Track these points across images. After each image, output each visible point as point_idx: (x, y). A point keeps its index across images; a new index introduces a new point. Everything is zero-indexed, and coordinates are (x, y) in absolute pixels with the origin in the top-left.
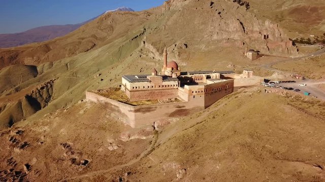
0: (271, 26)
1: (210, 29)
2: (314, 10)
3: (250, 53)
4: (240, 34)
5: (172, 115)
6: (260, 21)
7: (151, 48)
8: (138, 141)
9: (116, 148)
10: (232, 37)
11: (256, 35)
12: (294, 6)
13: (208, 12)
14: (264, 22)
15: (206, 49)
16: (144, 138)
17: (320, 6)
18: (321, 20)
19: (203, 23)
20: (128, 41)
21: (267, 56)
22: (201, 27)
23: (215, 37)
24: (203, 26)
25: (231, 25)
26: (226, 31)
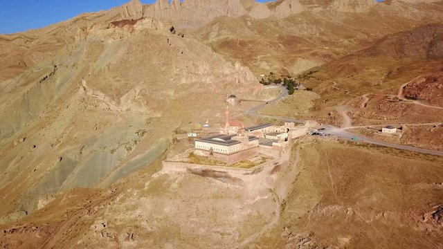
0: (242, 68)
1: (176, 71)
2: (243, 44)
3: (233, 99)
4: (212, 77)
5: (272, 172)
6: (230, 63)
7: (101, 96)
8: (264, 201)
9: (249, 211)
10: (203, 80)
11: (229, 79)
12: (222, 37)
13: (168, 51)
14: (233, 64)
15: (177, 96)
16: (266, 197)
17: (247, 40)
18: (256, 55)
19: (164, 64)
20: (34, 84)
21: (245, 100)
22: (163, 69)
23: (184, 81)
24: (165, 67)
25: (200, 68)
26: (195, 74)
